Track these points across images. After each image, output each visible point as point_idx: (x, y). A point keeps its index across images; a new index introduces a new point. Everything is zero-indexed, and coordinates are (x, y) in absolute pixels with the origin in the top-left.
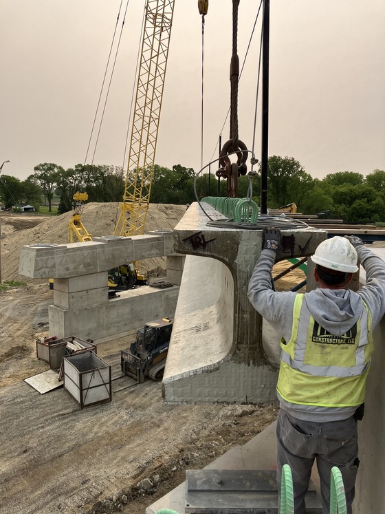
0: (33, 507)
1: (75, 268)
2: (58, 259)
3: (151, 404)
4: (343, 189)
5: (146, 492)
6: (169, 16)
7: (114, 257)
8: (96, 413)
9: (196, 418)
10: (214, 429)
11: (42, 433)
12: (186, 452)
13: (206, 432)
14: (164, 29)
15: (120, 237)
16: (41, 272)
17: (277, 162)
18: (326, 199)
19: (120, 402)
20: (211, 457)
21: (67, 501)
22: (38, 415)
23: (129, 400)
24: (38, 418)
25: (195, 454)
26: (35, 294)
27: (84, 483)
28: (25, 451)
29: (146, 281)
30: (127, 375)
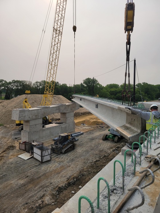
0: (37, 192)
1: (32, 117)
2: (26, 114)
3: (65, 160)
4: (113, 90)
5: (73, 184)
6: (61, 31)
7: (44, 113)
8: (47, 165)
9: (81, 164)
10: (88, 166)
11: (31, 171)
12: (82, 172)
13: (86, 167)
14: (60, 35)
15: (46, 106)
16: (21, 118)
17: (90, 80)
18: (107, 93)
19: (54, 161)
20: (90, 173)
21: (47, 189)
22: (27, 166)
23: (57, 160)
24: (28, 167)
25: (85, 173)
26: (9, 128)
27: (51, 184)
28: (27, 177)
29: (51, 122)
30: (54, 153)
